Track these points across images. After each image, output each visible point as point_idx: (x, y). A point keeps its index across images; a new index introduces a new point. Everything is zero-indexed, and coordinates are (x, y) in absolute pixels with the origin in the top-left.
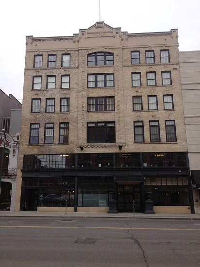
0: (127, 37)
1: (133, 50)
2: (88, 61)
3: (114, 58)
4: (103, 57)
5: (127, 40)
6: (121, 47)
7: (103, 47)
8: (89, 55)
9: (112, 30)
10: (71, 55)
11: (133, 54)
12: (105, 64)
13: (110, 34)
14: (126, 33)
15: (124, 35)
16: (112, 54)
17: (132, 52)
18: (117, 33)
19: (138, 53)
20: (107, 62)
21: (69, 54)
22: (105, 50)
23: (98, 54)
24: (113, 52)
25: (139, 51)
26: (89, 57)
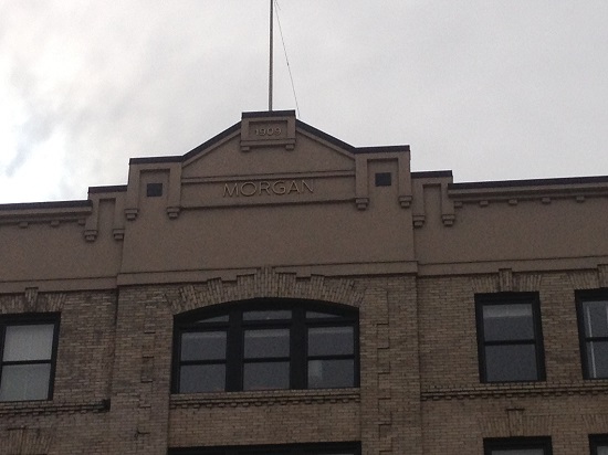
0: (448, 207)
1: (489, 287)
2: (177, 364)
3: (357, 345)
4: (285, 333)
5: (448, 223)
6: (413, 268)
7: (285, 272)
8: (187, 322)
9: (347, 165)
10: (65, 321)
11: (490, 313)
12: (299, 379)
13: (338, 189)
14: (444, 182)
15: (433, 195)
16: (348, 316)
17: (483, 300)
18: (383, 180)
19: (524, 311)
20: (315, 368)
21: (53, 318)
22: (297, 291)
23: (249, 316)
24: (352, 301)
25: (531, 298)
26: (186, 337)
